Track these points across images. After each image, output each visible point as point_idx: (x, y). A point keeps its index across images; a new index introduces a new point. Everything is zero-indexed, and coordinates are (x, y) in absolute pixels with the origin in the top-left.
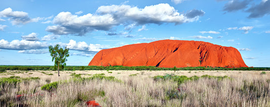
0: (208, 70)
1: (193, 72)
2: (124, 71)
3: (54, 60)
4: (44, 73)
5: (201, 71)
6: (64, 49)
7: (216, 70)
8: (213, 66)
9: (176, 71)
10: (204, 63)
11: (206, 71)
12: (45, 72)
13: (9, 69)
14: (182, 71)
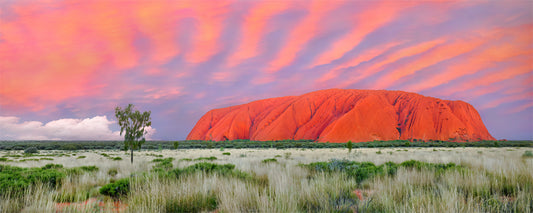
0: (414, 146)
1: (385, 151)
2: (252, 150)
3: (124, 133)
4: (105, 155)
5: (402, 149)
6: (142, 113)
7: (431, 146)
8: (424, 138)
9: (353, 150)
10: (406, 134)
11: (411, 150)
12: (107, 153)
13: (43, 148)
14: (364, 150)
